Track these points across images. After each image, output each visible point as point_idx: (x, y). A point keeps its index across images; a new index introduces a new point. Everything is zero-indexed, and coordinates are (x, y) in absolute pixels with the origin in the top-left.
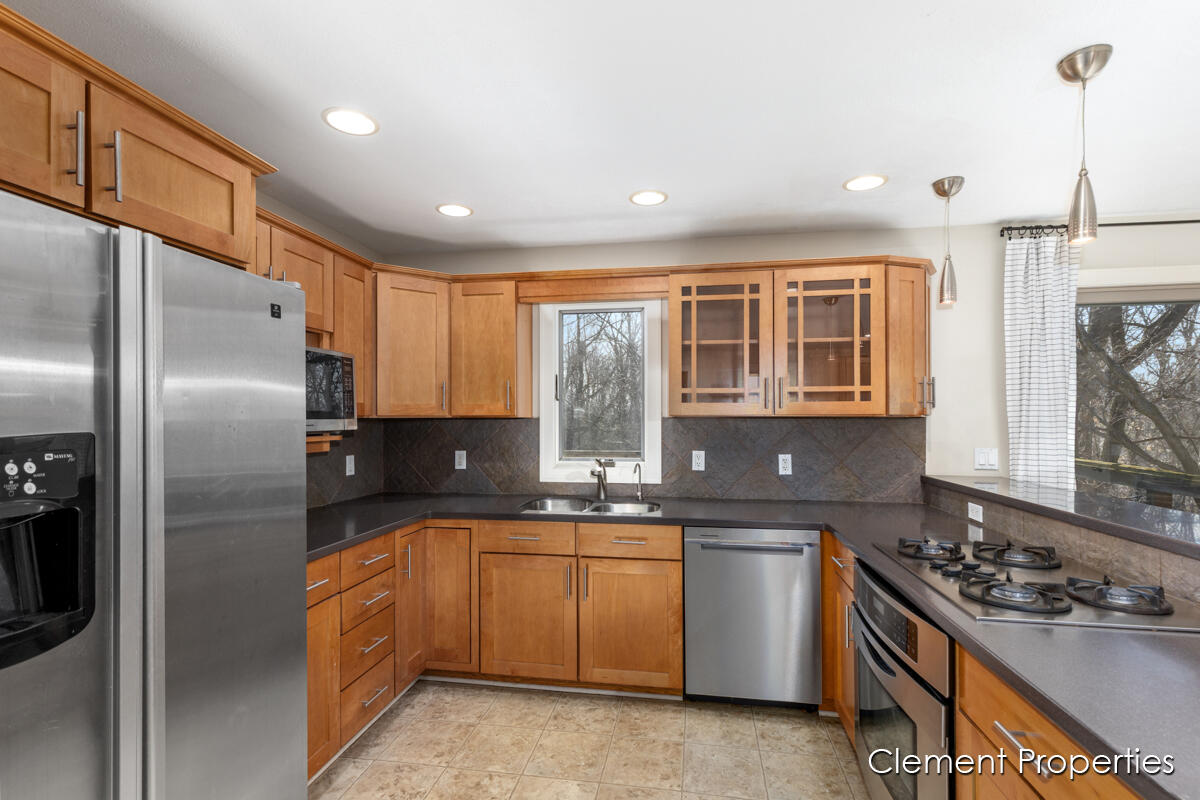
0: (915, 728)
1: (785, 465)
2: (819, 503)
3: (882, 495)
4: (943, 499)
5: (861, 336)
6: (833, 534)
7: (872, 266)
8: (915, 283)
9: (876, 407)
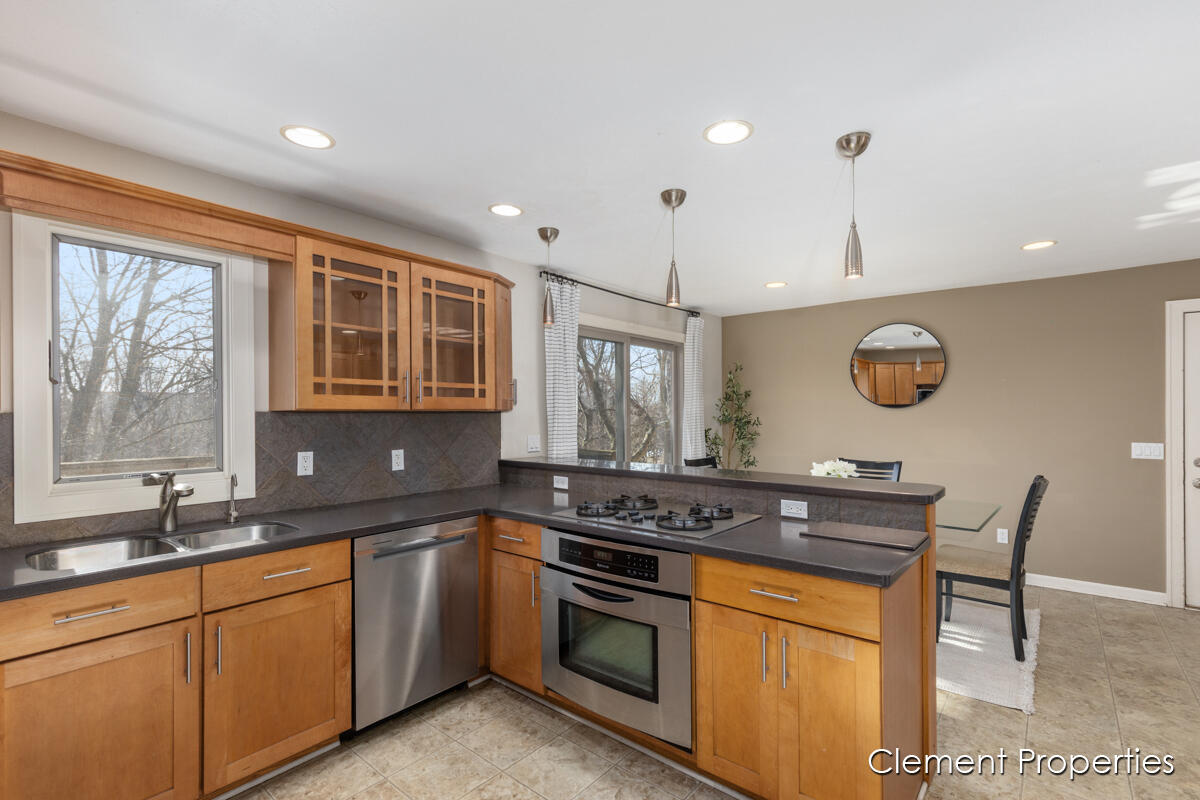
0: (655, 629)
1: (398, 460)
2: (425, 495)
3: (473, 480)
4: (524, 477)
5: (479, 340)
6: (488, 516)
7: (486, 281)
8: (507, 301)
9: (489, 404)
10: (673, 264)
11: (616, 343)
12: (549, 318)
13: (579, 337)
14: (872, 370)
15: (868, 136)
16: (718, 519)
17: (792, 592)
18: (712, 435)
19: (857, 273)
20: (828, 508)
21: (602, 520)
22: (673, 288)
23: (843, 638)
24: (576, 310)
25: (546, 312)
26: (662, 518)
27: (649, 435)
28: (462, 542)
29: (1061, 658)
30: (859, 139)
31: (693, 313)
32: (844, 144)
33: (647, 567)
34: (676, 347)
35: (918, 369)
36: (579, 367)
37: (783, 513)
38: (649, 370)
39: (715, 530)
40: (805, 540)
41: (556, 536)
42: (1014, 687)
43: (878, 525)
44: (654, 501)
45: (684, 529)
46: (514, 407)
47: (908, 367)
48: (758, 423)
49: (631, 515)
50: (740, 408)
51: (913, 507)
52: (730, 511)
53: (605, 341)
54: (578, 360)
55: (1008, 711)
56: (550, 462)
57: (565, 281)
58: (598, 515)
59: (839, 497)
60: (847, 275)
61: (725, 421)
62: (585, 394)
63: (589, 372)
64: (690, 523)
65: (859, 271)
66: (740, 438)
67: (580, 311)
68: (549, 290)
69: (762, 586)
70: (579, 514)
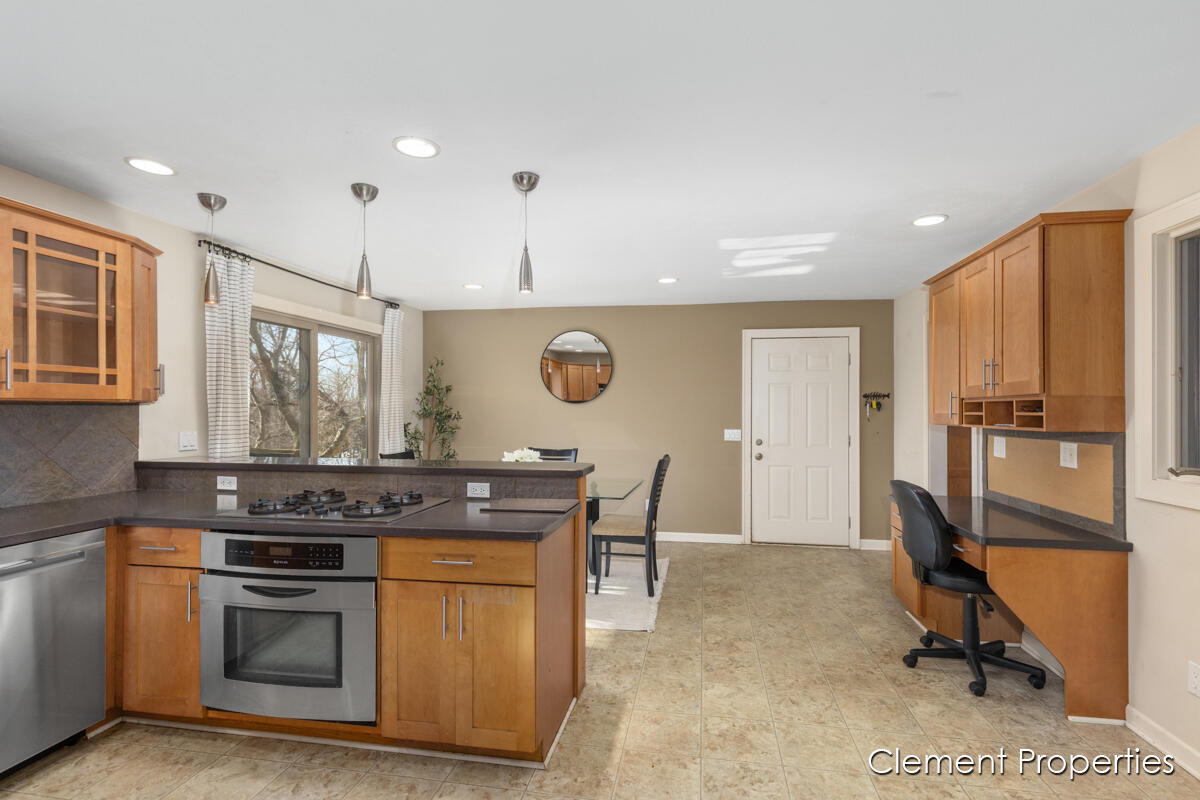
0: (338, 616)
3: (95, 488)
4: (174, 479)
5: (107, 314)
6: (121, 527)
7: (118, 243)
8: (151, 271)
9: (122, 392)
10: (364, 257)
11: (300, 329)
12: (212, 296)
13: (252, 319)
14: (564, 370)
15: (537, 178)
16: (407, 504)
17: (468, 557)
18: (411, 429)
19: (528, 289)
20: (506, 488)
21: (280, 516)
22: (364, 280)
23: (508, 587)
24: (247, 289)
25: (207, 289)
26: (349, 508)
27: (342, 432)
28: (82, 560)
29: (676, 589)
30: (530, 178)
31: (392, 304)
32: (519, 178)
33: (331, 556)
34: (374, 338)
35: (598, 371)
36: (251, 353)
37: (469, 495)
38: (345, 361)
39: (403, 514)
40: (487, 516)
41: (221, 539)
42: (643, 615)
43: (544, 497)
44: (342, 494)
45: (372, 515)
46: (160, 398)
47: (591, 368)
48: (459, 417)
49: (313, 508)
50: (441, 402)
51: (569, 480)
52: (420, 496)
53: (286, 326)
54: (251, 345)
55: (638, 633)
56: (211, 461)
57: (233, 254)
58: (275, 511)
59: (516, 476)
60: (521, 289)
61: (425, 414)
62: (259, 386)
63: (266, 361)
64: (378, 510)
65: (530, 288)
66: (440, 432)
67: (254, 291)
68: (212, 264)
69: (443, 556)
70: (250, 512)
